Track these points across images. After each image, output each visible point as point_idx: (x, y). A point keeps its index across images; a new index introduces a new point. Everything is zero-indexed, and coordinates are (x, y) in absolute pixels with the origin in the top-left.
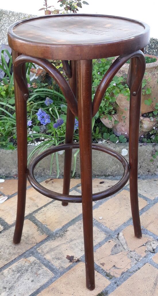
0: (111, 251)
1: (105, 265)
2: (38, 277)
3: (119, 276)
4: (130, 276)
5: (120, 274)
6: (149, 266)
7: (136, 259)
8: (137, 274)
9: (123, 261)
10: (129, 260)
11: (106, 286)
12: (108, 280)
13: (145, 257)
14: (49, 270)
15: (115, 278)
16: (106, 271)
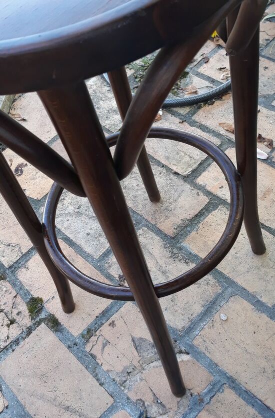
0: (141, 339)
1: (110, 328)
2: (94, 239)
3: (88, 349)
4: (87, 368)
5: (91, 352)
6: (107, 404)
7: (125, 381)
8: (90, 380)
9: (118, 357)
10: (119, 368)
11: (70, 330)
12: (80, 332)
13: (128, 398)
14: (104, 250)
15: (85, 344)
16: (100, 329)
